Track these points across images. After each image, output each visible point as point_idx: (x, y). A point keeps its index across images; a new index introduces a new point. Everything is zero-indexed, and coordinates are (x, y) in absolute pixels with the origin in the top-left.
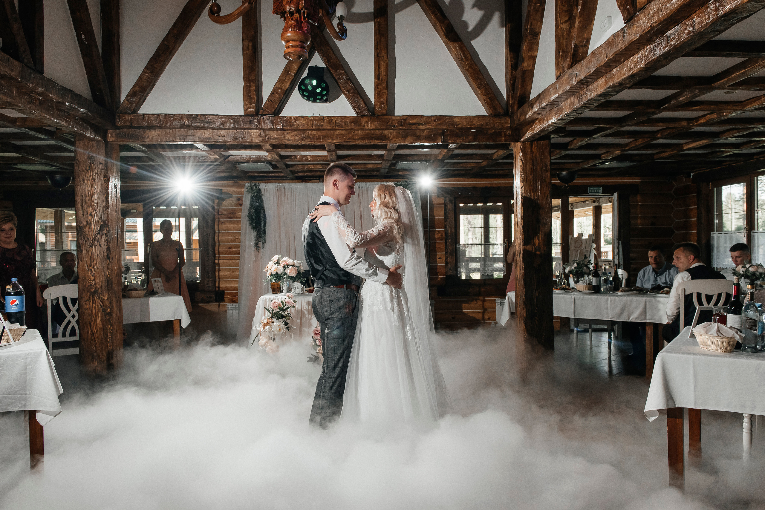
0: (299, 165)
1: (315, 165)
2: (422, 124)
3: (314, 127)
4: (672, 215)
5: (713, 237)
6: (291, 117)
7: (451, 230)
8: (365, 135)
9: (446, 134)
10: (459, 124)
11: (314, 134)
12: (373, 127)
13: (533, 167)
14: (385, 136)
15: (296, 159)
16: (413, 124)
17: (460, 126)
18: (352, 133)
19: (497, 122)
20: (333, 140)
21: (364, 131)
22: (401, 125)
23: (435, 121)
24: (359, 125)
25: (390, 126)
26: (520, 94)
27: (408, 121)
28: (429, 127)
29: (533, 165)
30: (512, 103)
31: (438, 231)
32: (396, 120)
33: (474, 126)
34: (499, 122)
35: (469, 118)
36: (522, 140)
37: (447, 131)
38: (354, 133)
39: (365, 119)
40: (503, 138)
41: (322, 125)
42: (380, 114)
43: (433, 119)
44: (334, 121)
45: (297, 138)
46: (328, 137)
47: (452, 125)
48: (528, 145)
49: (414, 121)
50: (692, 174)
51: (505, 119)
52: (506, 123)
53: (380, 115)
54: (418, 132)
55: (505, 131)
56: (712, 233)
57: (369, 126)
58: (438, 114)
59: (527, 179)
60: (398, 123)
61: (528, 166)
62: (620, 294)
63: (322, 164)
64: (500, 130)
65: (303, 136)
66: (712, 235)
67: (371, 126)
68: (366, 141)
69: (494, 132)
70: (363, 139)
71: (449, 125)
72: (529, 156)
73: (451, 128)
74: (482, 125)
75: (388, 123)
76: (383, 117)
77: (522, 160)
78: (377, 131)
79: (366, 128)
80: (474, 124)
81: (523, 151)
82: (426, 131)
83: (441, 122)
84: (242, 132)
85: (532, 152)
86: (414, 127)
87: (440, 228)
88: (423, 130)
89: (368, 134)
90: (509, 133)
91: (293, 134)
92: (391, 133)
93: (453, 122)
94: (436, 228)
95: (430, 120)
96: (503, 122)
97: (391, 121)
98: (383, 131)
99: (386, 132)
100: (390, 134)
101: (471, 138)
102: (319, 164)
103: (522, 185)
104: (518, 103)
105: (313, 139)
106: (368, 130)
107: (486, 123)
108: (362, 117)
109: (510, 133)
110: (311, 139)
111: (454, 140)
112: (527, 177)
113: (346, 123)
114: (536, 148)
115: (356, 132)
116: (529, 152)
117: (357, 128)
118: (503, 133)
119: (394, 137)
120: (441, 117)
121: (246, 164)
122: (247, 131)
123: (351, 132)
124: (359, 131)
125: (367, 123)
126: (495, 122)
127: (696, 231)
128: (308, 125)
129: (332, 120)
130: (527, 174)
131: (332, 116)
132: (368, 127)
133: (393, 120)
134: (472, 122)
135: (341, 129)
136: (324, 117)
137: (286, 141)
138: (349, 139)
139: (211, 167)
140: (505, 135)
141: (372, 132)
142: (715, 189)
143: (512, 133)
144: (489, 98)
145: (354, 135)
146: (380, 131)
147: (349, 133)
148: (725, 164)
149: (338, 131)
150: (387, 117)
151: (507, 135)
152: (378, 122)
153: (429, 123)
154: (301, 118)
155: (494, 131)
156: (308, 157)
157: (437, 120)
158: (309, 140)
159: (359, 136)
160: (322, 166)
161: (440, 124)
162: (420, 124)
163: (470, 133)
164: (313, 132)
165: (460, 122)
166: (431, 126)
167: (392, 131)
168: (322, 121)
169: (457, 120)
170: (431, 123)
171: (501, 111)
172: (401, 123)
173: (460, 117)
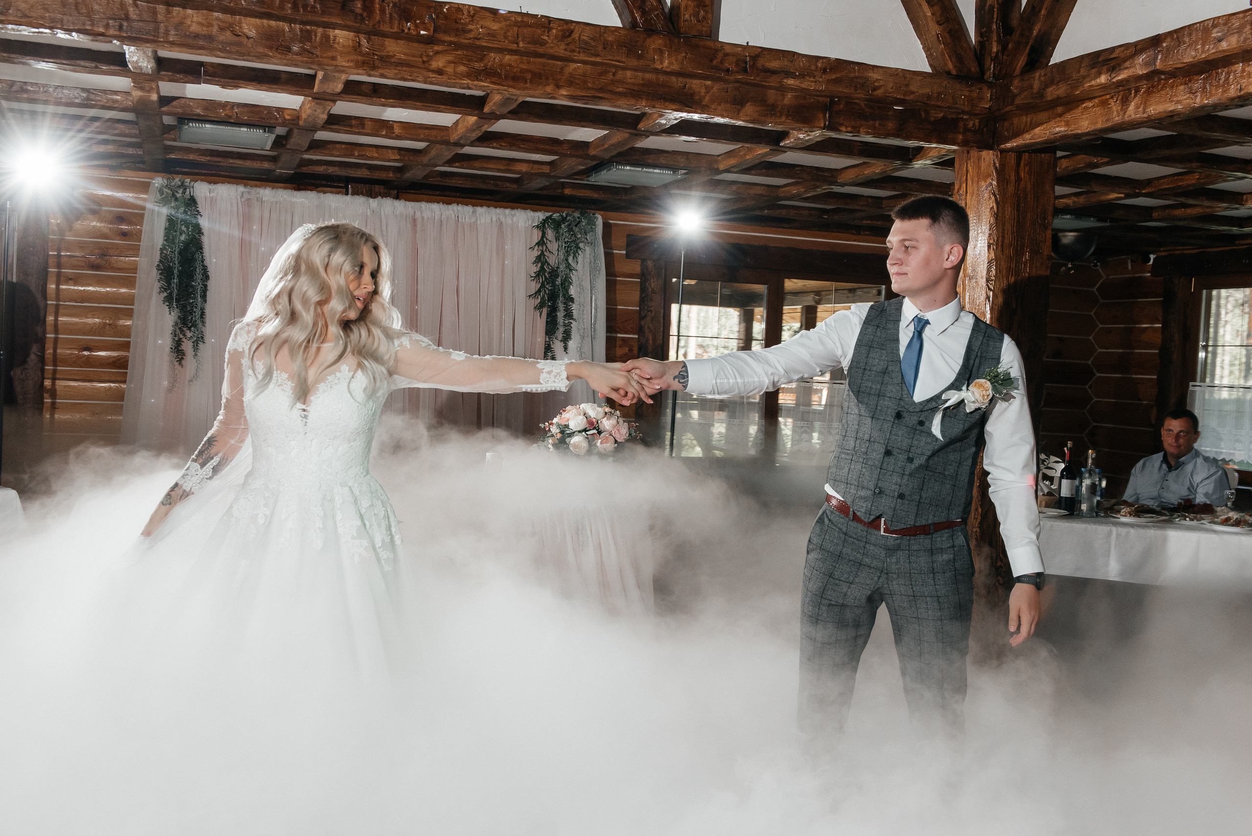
2: (793, 76)
3: (520, 45)
4: (1091, 338)
5: (1194, 392)
6: (459, 8)
7: (654, 340)
8: (643, 85)
9: (837, 108)
10: (877, 88)
11: (510, 66)
12: (675, 67)
13: (1018, 216)
14: (692, 95)
16: (774, 72)
17: (879, 92)
18: (610, 76)
19: (962, 93)
20: (558, 87)
21: (642, 75)
22: (745, 70)
23: (824, 71)
24: (639, 57)
25: (717, 68)
26: (1040, 31)
27: (761, 62)
28: (808, 84)
29: (1018, 210)
30: (997, 53)
31: (623, 339)
32: (734, 55)
33: (912, 97)
34: (965, 94)
35: (901, 74)
36: (1008, 145)
37: (843, 103)
38: (614, 75)
39: (657, 42)
40: (961, 137)
41: (543, 43)
42: (694, 33)
43: (820, 64)
44: (576, 35)
45: (462, 69)
46: (547, 79)
47: (862, 86)
48: (1012, 159)
49: (774, 64)
50: (1152, 257)
51: (980, 89)
52: (981, 99)
53: (695, 36)
54: (772, 95)
55: (966, 120)
56: (1191, 384)
57: (665, 63)
58: (834, 55)
59: (1003, 242)
60: (737, 65)
61: (1009, 211)
62: (1124, 519)
64: (954, 116)
65: (478, 65)
66: (1191, 388)
67: (670, 63)
69: (944, 118)
71: (856, 87)
72: (1011, 188)
73: (858, 93)
74: (929, 97)
75: (712, 60)
76: (701, 43)
77: (995, 196)
78: (674, 79)
79: (655, 65)
80: (913, 93)
81: (1001, 173)
82: (790, 95)
83: (838, 75)
84: (307, 31)
85: (1018, 179)
86: (773, 81)
87: (626, 333)
88: (786, 90)
89: (650, 83)
90: (974, 124)
91: (450, 58)
92: (707, 87)
93: (867, 79)
94: (617, 332)
95: (813, 67)
96: (975, 95)
97: (720, 55)
98: (689, 80)
99: (695, 84)
100: (703, 91)
101: (891, 125)
103: (993, 255)
104: (1029, 55)
105: (507, 77)
106: (656, 71)
107: (939, 94)
108: (649, 36)
109: (977, 124)
110: (500, 77)
111: (852, 127)
112: (1003, 237)
113: (606, 45)
114: (1027, 169)
115: (620, 75)
116: (1013, 178)
117: (634, 62)
118: (961, 124)
119: (714, 101)
120: (840, 65)
121: (207, 126)
122: (320, 30)
124: (629, 73)
125: (661, 52)
126: (959, 93)
127: (1156, 377)
128: (506, 37)
129: (571, 32)
131: (572, 22)
132: (662, 63)
133: (727, 55)
134: (907, 85)
135: (593, 59)
136: (549, 20)
137: (431, 75)
138: (601, 90)
140: (966, 130)
141: (662, 78)
142: (1204, 292)
143: (979, 126)
144: (950, 32)
145: (613, 82)
147: (601, 74)
148: (1242, 242)
149: (573, 66)
150: (710, 43)
151: (970, 131)
152: (689, 55)
153: (811, 74)
154: (488, 14)
155: (941, 115)
157: (831, 69)
158: (494, 79)
159: (626, 86)
160: (400, 155)
161: (837, 81)
162: (789, 74)
163: (890, 113)
164: (508, 57)
165: (882, 83)
166: (815, 82)
167: (709, 83)
168: (544, 31)
169: (875, 76)
170: (814, 77)
171: (973, 69)
172: (744, 65)
173: (881, 70)
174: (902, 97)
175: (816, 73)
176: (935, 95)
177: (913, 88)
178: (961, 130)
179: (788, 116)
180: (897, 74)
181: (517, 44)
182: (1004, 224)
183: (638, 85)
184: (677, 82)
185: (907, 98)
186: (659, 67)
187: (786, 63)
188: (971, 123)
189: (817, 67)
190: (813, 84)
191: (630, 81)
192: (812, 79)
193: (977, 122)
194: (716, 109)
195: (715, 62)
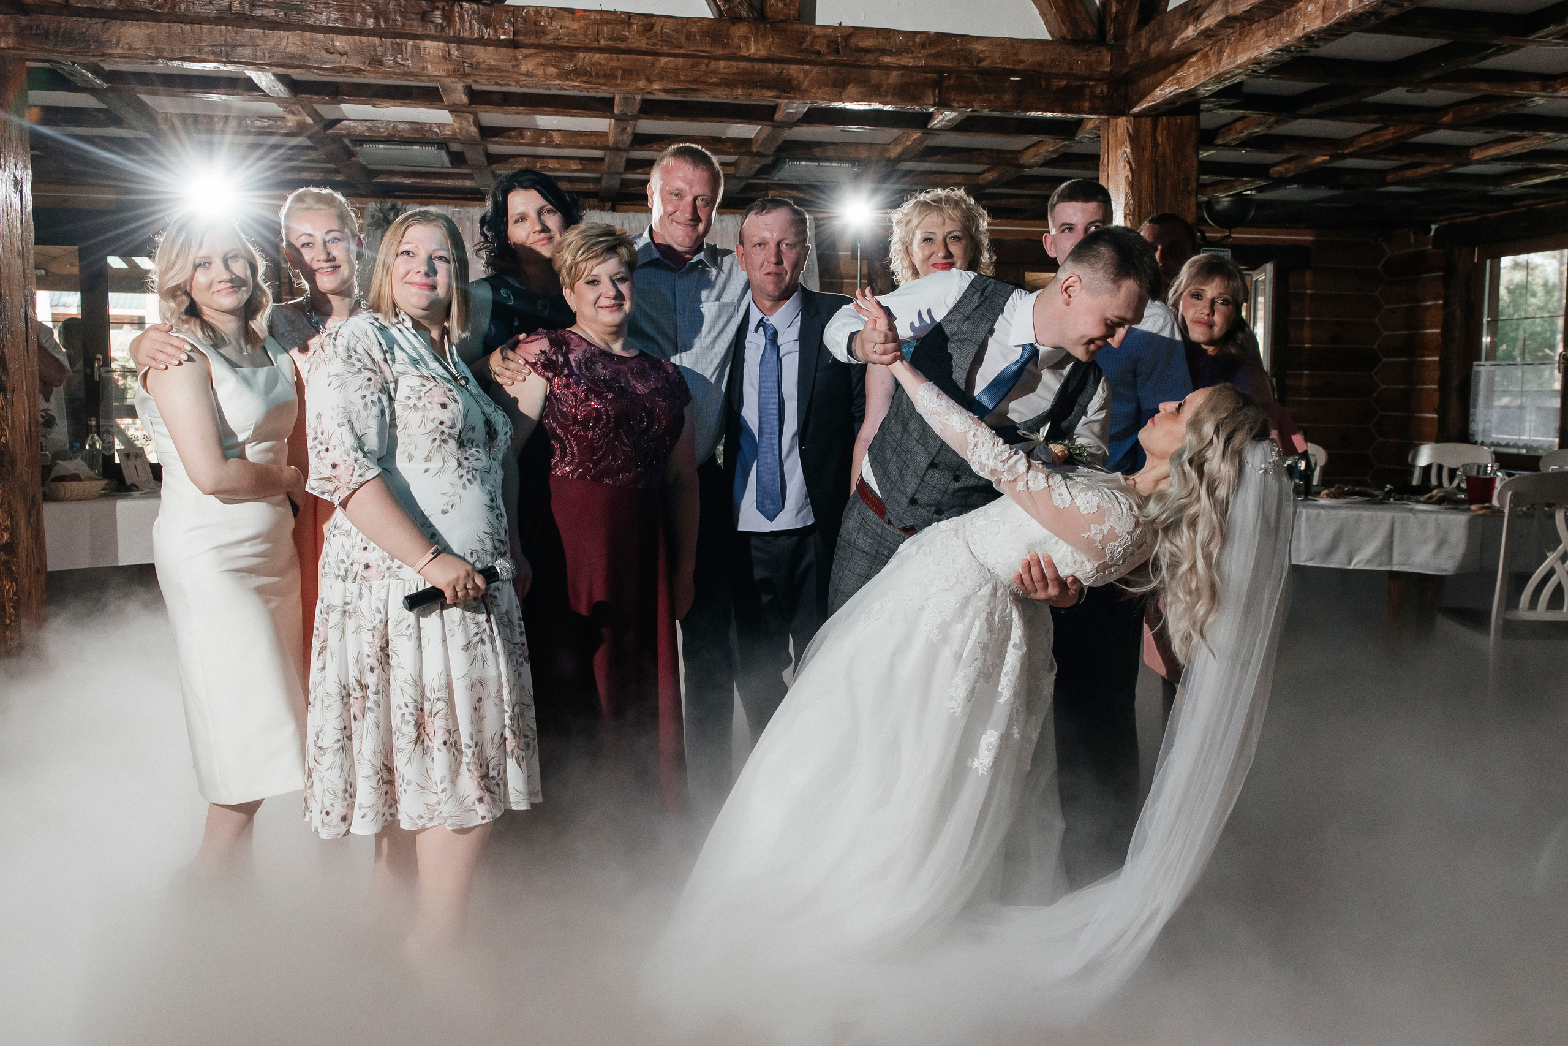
0: (520, 159)
1: (562, 161)
2: (889, 53)
3: (602, 42)
4: (1376, 320)
5: (1478, 372)
6: (538, 10)
8: (738, 74)
9: (946, 83)
10: (983, 59)
11: (600, 64)
12: (763, 53)
13: (1157, 183)
14: (790, 81)
15: (523, 138)
16: (867, 51)
17: (984, 64)
18: (703, 67)
19: (1079, 60)
20: (650, 81)
21: (734, 63)
22: (837, 52)
23: (923, 46)
24: (724, 46)
25: (806, 51)
27: (853, 42)
28: (907, 60)
29: (1156, 177)
30: (1117, 13)
32: (824, 36)
33: (1022, 66)
34: (1084, 58)
35: (1008, 43)
36: (1136, 110)
37: (949, 78)
38: (707, 66)
39: (740, 30)
40: (1087, 104)
41: (624, 39)
42: (781, 17)
43: (917, 40)
44: (657, 29)
45: (552, 70)
46: (638, 74)
47: (966, 59)
48: (1147, 123)
49: (868, 43)
50: (1433, 227)
51: (1099, 52)
52: (1100, 63)
53: (782, 21)
54: (874, 75)
55: (1093, 86)
56: (1475, 363)
57: (753, 50)
58: (933, 28)
59: (1140, 212)
60: (828, 46)
61: (1145, 179)
62: (1322, 502)
63: (581, 159)
64: (1079, 83)
65: (569, 66)
66: (1475, 368)
67: (757, 50)
68: (740, 91)
69: (1067, 86)
70: (730, 83)
71: (958, 60)
72: (1147, 155)
73: (964, 66)
74: (1041, 64)
75: (801, 44)
76: (789, 27)
77: (1130, 164)
78: (770, 65)
79: (744, 53)
80: (1022, 62)
81: (1135, 139)
82: (894, 74)
83: (939, 49)
84: (397, 44)
85: (1156, 145)
86: (869, 59)
88: (887, 68)
89: (745, 72)
90: (1102, 91)
91: (540, 60)
92: (805, 72)
93: (970, 51)
95: (911, 43)
96: (1093, 58)
97: (809, 39)
98: (786, 66)
99: (793, 69)
100: (801, 75)
101: (1007, 97)
102: (573, 158)
104: (1140, 12)
105: (597, 75)
107: (1053, 61)
108: (734, 24)
109: (1106, 90)
110: (591, 76)
111: (965, 102)
112: (1140, 206)
113: (689, 37)
114: (1165, 133)
115: (713, 64)
116: (1149, 144)
117: (719, 51)
118: (1087, 91)
119: (812, 85)
120: (940, 37)
121: (381, 146)
122: (410, 43)
123: (698, 64)
124: (722, 63)
125: (746, 39)
127: (1437, 358)
128: (586, 36)
129: (653, 25)
130: (1140, 199)
131: (653, 16)
132: (748, 50)
133: (817, 37)
134: (1016, 55)
135: (676, 51)
136: (629, 15)
137: (522, 78)
138: (694, 82)
139: (281, 151)
140: (1093, 97)
141: (757, 66)
142: (1488, 262)
143: (1108, 92)
145: (706, 73)
146: (777, 65)
147: (693, 66)
148: (1523, 203)
149: (664, 60)
150: (798, 27)
151: (1098, 97)
152: (776, 40)
153: (908, 51)
154: (566, 14)
155: (1064, 82)
156: (554, 134)
157: (930, 44)
158: (585, 79)
159: (720, 76)
160: (581, 164)
161: (938, 56)
162: (884, 52)
163: (1007, 85)
164: (597, 56)
165: (987, 54)
166: (914, 58)
167: (807, 67)
168: (624, 27)
169: (979, 47)
170: (912, 52)
171: (1089, 32)
172: (836, 46)
173: (986, 42)
174: (1011, 67)
175: (913, 49)
176: (1048, 63)
177: (1023, 57)
178: (1088, 97)
179: (893, 95)
180: (1004, 44)
181: (598, 41)
182: (1140, 193)
183: (733, 74)
184: (773, 69)
185: (1017, 67)
186: (747, 54)
187: (881, 40)
188: (1098, 90)
189: (915, 42)
190: (912, 60)
191: (723, 71)
192: (910, 55)
193: (1105, 88)
194: (816, 94)
195: (804, 45)
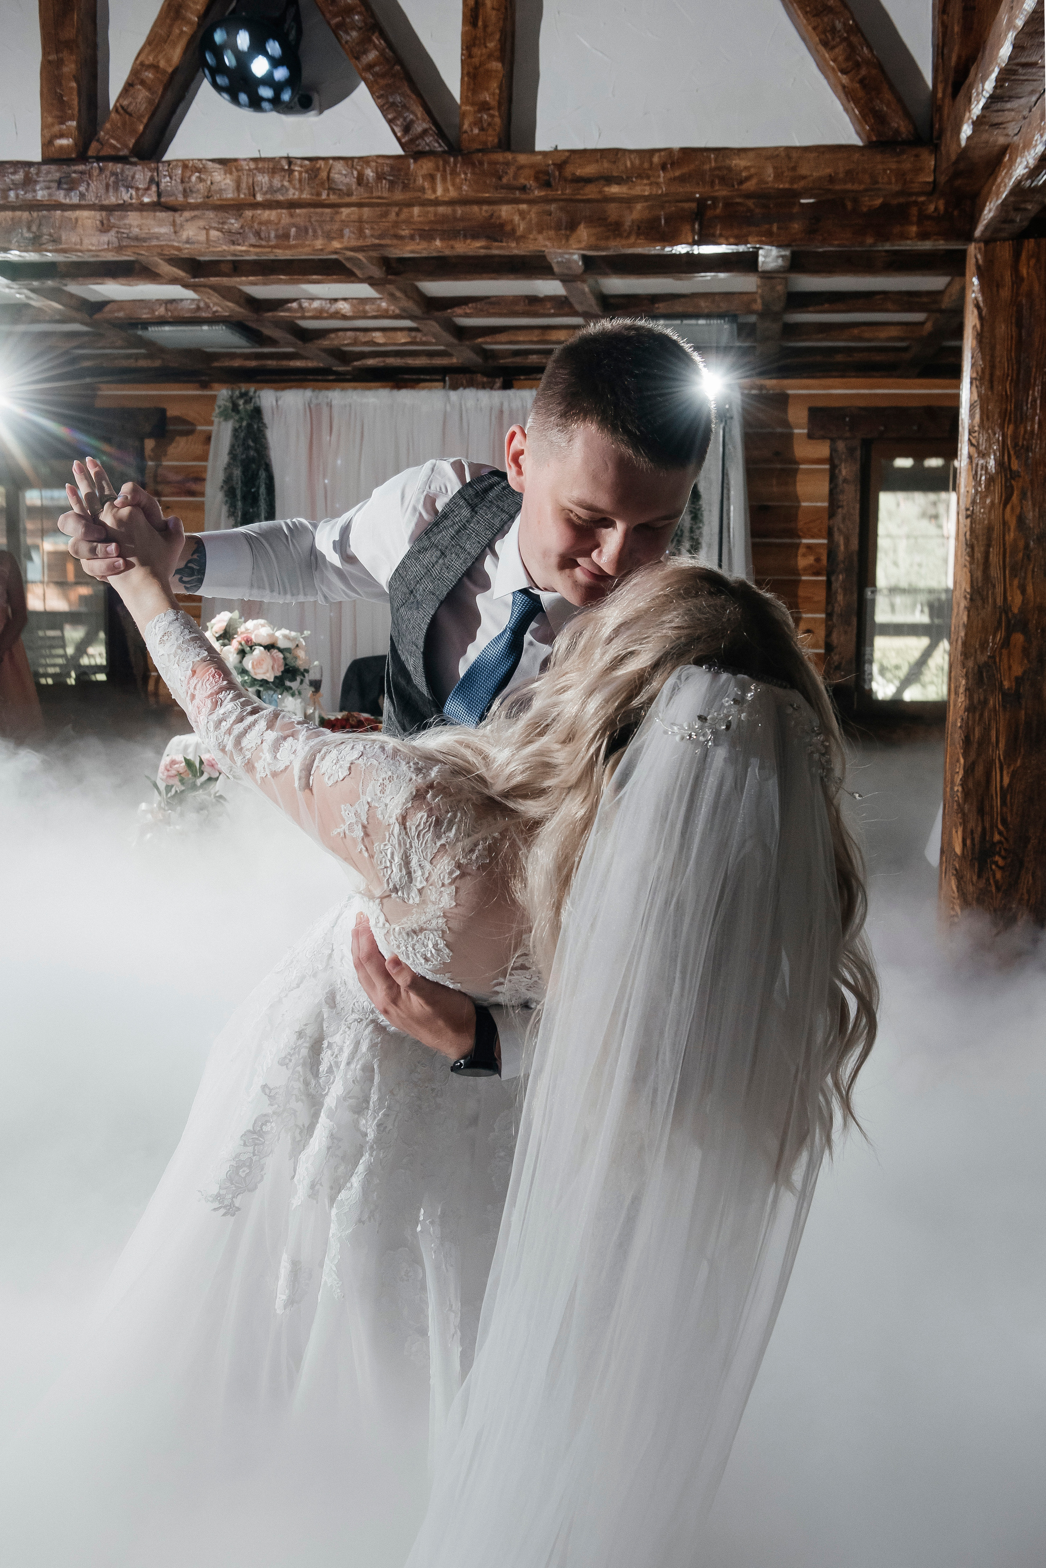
2: (619, 181)
3: (259, 198)
7: (847, 544)
9: (710, 213)
10: (748, 179)
11: (270, 222)
12: (453, 193)
13: (1020, 333)
14: (502, 226)
16: (587, 180)
18: (392, 216)
19: (891, 169)
20: (329, 240)
21: (431, 209)
22: (547, 185)
23: (664, 167)
24: (409, 188)
25: (510, 188)
26: (959, 57)
27: (569, 170)
28: (642, 189)
29: (1019, 325)
31: (809, 547)
32: (532, 166)
33: (802, 184)
35: (783, 154)
36: (978, 233)
37: (714, 206)
38: (396, 214)
40: (914, 229)
42: (476, 146)
43: (656, 159)
44: (324, 174)
45: (216, 234)
46: (315, 232)
47: (723, 180)
48: (1004, 251)
49: (589, 170)
51: (917, 156)
52: (920, 170)
53: (479, 151)
54: (613, 210)
55: (923, 203)
57: (439, 191)
58: (677, 143)
59: (992, 375)
60: (537, 179)
61: (1002, 329)
64: (902, 200)
67: (446, 190)
68: (438, 243)
69: (884, 205)
70: (427, 235)
72: (1005, 293)
73: (722, 192)
74: (831, 179)
75: (501, 178)
76: (487, 158)
77: (978, 308)
78: (476, 208)
79: (429, 195)
80: (804, 177)
81: (985, 274)
82: (639, 206)
83: (685, 170)
85: (1018, 279)
86: (591, 192)
88: (628, 201)
89: (444, 219)
90: (936, 209)
91: (201, 223)
92: (519, 213)
93: (729, 169)
94: (800, 537)
95: (646, 165)
96: (907, 166)
97: (511, 171)
98: (495, 208)
99: (505, 211)
101: (796, 227)
103: (976, 397)
105: (268, 237)
106: (436, 203)
107: (848, 173)
108: (421, 159)
109: (941, 207)
111: (735, 238)
112: (993, 367)
115: (405, 212)
116: (1008, 277)
117: (401, 197)
118: (914, 211)
119: (529, 230)
120: (688, 153)
122: (62, 215)
123: (385, 215)
124: (413, 210)
125: (432, 178)
126: (880, 167)
128: (242, 190)
129: (318, 171)
130: (993, 356)
131: (318, 159)
132: (434, 191)
133: (521, 167)
134: (794, 169)
135: (353, 200)
138: (382, 236)
140: (923, 217)
141: (459, 211)
143: (945, 207)
144: (861, 81)
145: (396, 224)
146: (485, 208)
147: (378, 216)
149: (344, 211)
150: (499, 157)
151: (929, 217)
152: (470, 177)
153: (642, 175)
155: (878, 202)
157: (672, 164)
158: (253, 242)
159: (414, 227)
161: (682, 179)
162: (609, 180)
163: (796, 210)
164: (267, 212)
165: (753, 171)
166: (651, 184)
168: (284, 176)
169: (738, 163)
170: (648, 177)
172: (546, 178)
173: (751, 155)
174: (787, 186)
175: (650, 172)
176: (841, 175)
177: (804, 171)
178: (915, 219)
179: (638, 235)
180: (777, 156)
181: (254, 196)
182: (993, 348)
183: (431, 222)
184: (479, 212)
185: (795, 186)
186: (433, 197)
187: (606, 165)
188: (932, 207)
189: (651, 163)
190: (647, 188)
191: (419, 219)
192: (645, 181)
193: (941, 205)
195: (505, 180)
